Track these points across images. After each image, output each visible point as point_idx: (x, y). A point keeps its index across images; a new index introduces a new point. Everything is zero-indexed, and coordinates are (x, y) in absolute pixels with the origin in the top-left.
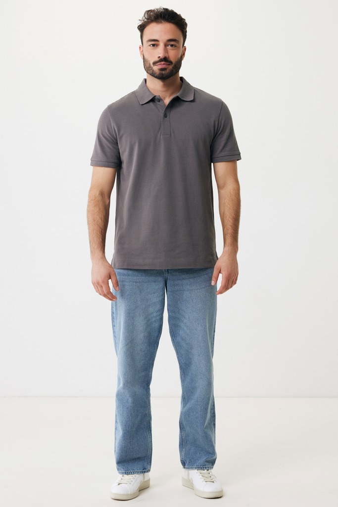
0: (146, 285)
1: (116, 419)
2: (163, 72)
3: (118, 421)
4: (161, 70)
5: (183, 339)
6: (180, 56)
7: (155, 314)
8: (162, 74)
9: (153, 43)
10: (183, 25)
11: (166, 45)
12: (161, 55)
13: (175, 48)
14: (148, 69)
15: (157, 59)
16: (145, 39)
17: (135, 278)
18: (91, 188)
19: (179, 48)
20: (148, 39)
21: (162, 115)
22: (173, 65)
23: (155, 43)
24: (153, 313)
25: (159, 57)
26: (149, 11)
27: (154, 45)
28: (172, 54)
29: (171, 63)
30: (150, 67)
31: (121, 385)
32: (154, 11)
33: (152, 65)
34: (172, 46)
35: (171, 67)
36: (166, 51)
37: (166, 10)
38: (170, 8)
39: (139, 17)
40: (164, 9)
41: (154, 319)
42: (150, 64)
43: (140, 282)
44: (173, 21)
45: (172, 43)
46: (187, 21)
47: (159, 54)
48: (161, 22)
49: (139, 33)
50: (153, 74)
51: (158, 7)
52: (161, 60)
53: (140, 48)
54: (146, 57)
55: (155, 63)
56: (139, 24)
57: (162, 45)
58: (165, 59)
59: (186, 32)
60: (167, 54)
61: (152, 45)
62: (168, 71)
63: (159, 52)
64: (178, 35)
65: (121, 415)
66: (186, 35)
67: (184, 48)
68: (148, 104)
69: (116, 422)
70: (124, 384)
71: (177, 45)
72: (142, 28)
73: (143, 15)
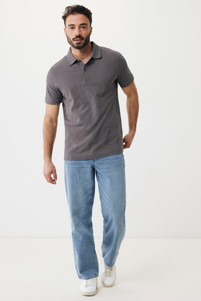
0: (82, 169)
1: (74, 249)
2: (79, 45)
3: (75, 250)
4: (78, 44)
5: (105, 202)
6: (88, 33)
7: (89, 186)
8: (79, 46)
9: (72, 26)
10: (90, 14)
11: (79, 28)
12: (77, 34)
13: (86, 29)
14: (70, 43)
15: (74, 37)
16: (67, 24)
17: (75, 165)
18: (45, 117)
19: (87, 28)
20: (68, 25)
21: (83, 70)
22: (85, 40)
23: (73, 27)
24: (87, 185)
25: (76, 35)
26: (68, 7)
27: (72, 28)
28: (84, 33)
29: (83, 38)
30: (71, 42)
31: (74, 229)
32: (71, 7)
33: (72, 41)
34: (83, 27)
35: (83, 41)
36: (80, 31)
37: (78, 6)
38: (81, 5)
39: (62, 11)
40: (77, 5)
41: (88, 189)
42: (71, 40)
43: (78, 168)
44: (83, 13)
45: (83, 26)
46: (91, 12)
47: (75, 33)
48: (75, 14)
49: (63, 21)
50: (73, 46)
51: (73, 5)
52: (77, 37)
53: (64, 29)
54: (68, 35)
55: (73, 39)
56: (63, 16)
57: (77, 28)
58: (80, 36)
59: (91, 18)
60: (80, 33)
61: (71, 28)
62: (82, 44)
63: (76, 32)
64: (87, 20)
65: (76, 246)
66: (92, 20)
67: (91, 28)
68: (74, 65)
69: (74, 250)
70: (75, 228)
71: (86, 27)
72: (65, 18)
73: (65, 10)
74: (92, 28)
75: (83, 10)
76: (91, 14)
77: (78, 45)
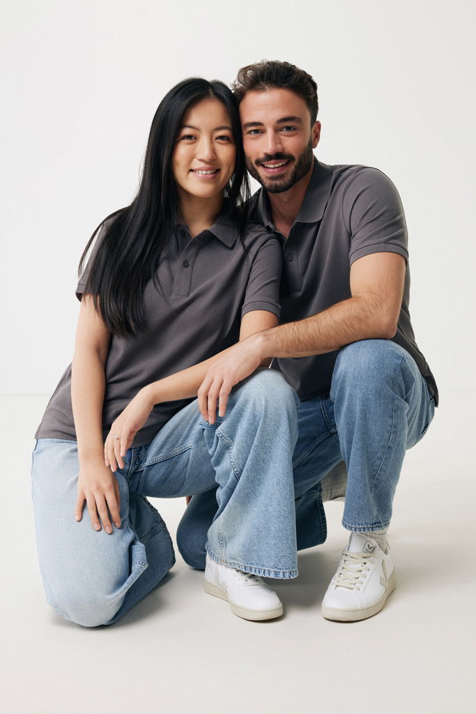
2: (278, 183)
4: (272, 178)
8: (275, 186)
9: (255, 128)
10: (308, 88)
11: (277, 130)
13: (297, 131)
19: (303, 129)
22: (296, 162)
25: (266, 153)
26: (246, 68)
27: (256, 132)
28: (290, 143)
29: (291, 158)
34: (288, 128)
35: (292, 168)
36: (277, 140)
40: (268, 63)
44: (286, 85)
45: (289, 124)
48: (263, 90)
51: (259, 62)
57: (270, 132)
58: (278, 156)
61: (253, 131)
62: (288, 178)
64: (299, 107)
71: (299, 125)
74: (319, 126)
75: (287, 76)
76: (314, 86)
77: (274, 182)
